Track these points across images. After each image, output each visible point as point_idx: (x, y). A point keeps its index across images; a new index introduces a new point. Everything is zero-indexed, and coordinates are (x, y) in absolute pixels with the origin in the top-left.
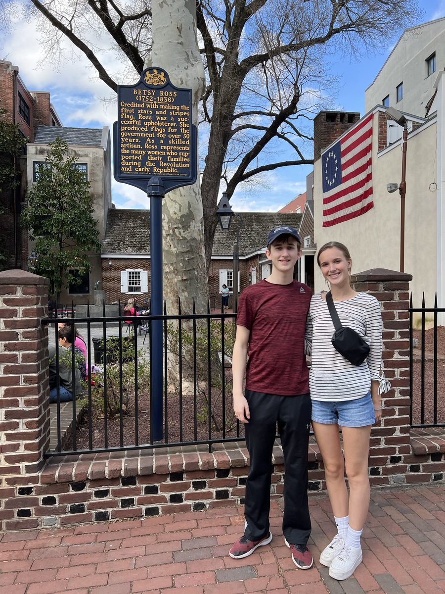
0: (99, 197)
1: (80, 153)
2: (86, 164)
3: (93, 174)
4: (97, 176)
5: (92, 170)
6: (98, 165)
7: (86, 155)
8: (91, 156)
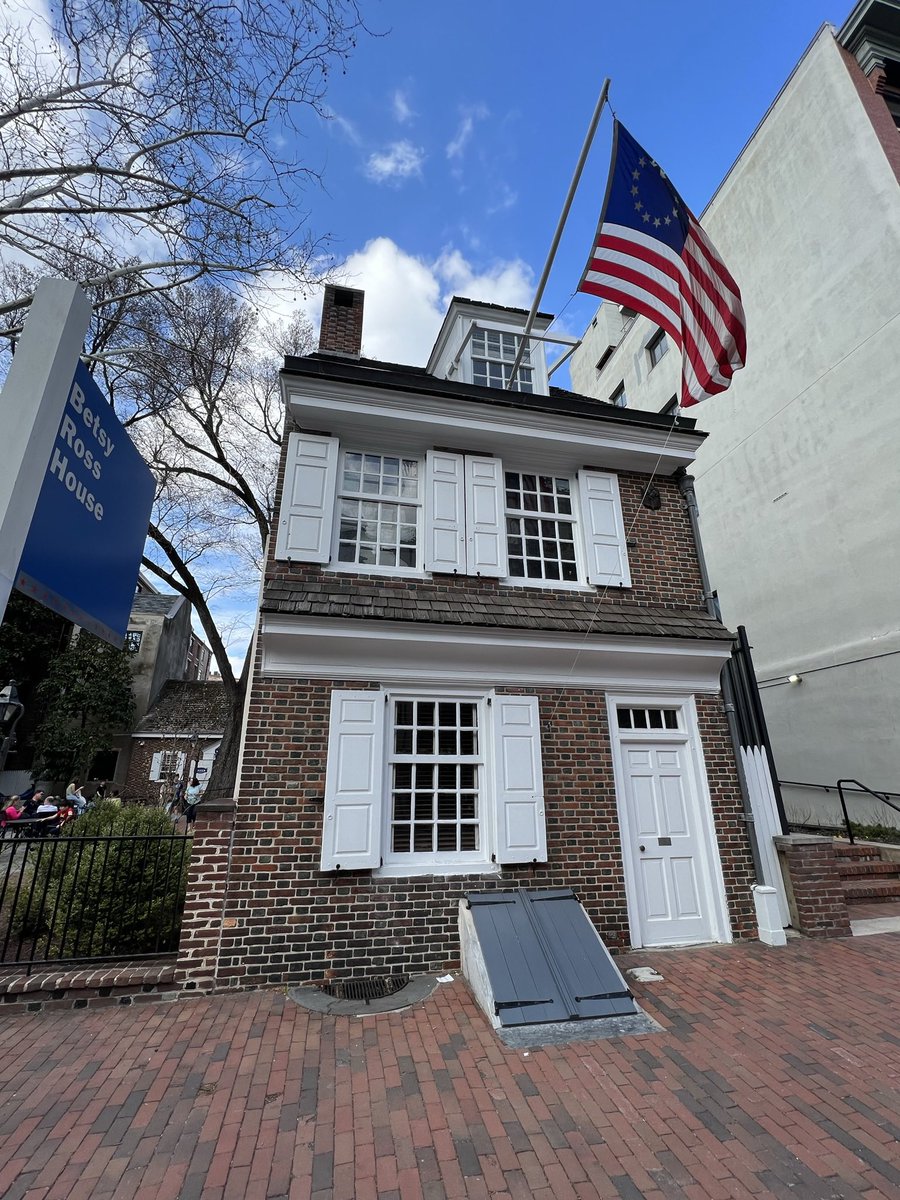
0: (149, 667)
1: (137, 620)
2: (141, 633)
3: (147, 642)
4: (152, 644)
5: (146, 638)
6: (154, 633)
7: (144, 623)
8: (148, 623)
